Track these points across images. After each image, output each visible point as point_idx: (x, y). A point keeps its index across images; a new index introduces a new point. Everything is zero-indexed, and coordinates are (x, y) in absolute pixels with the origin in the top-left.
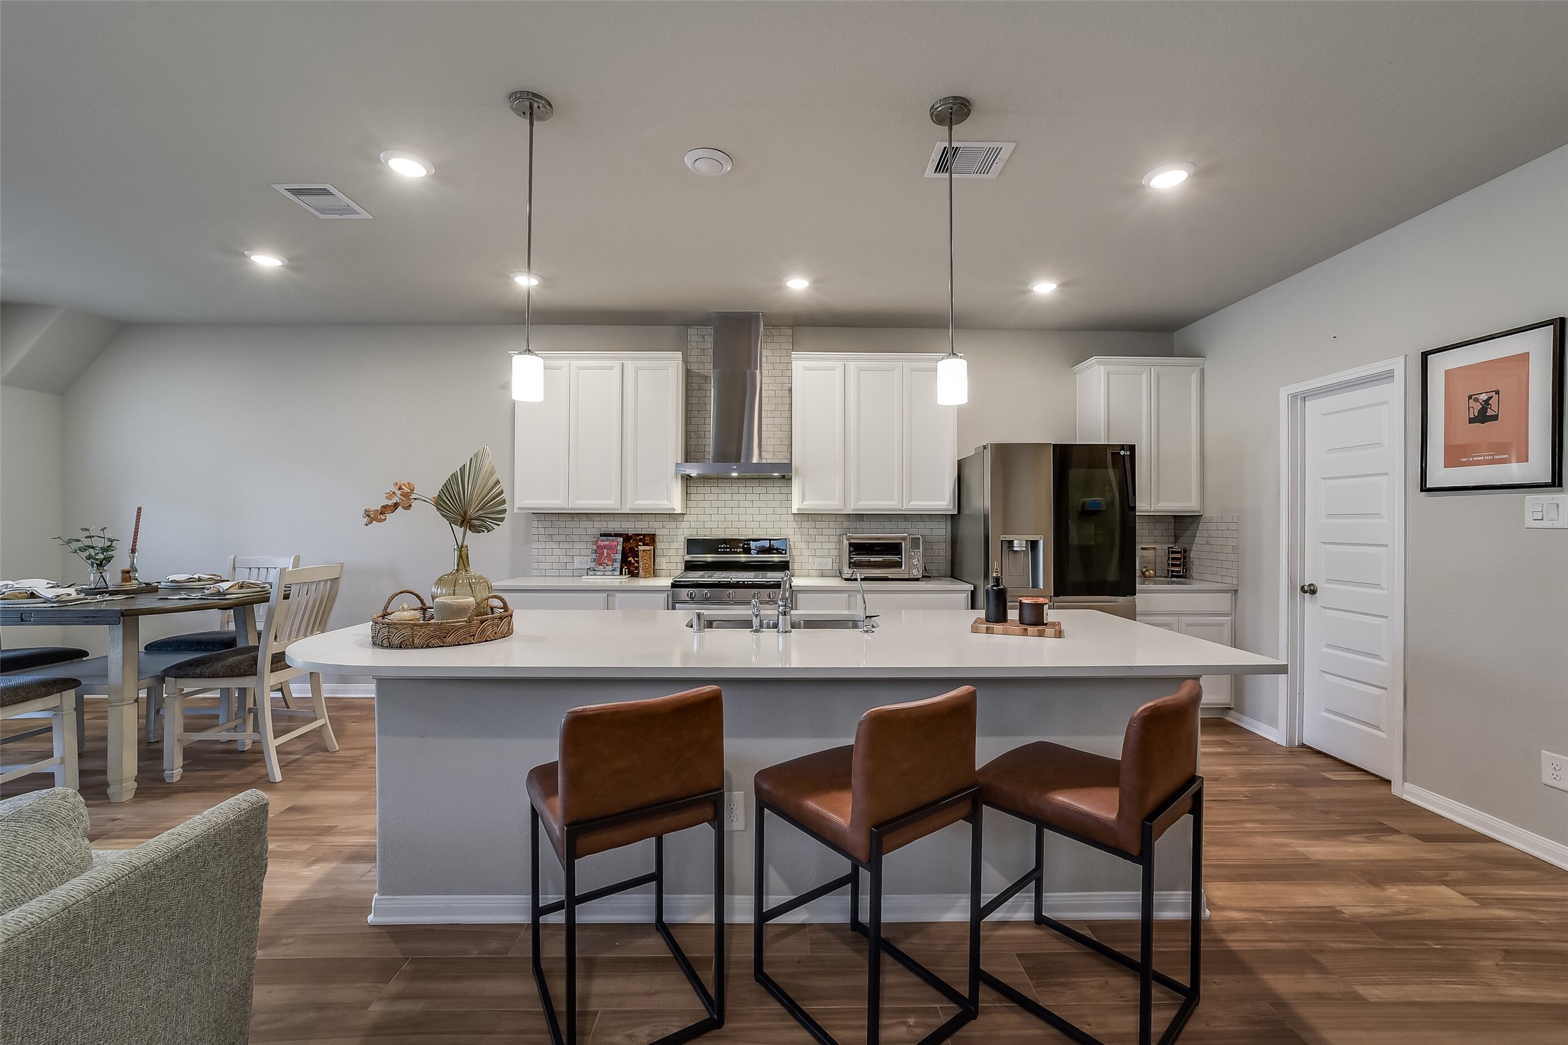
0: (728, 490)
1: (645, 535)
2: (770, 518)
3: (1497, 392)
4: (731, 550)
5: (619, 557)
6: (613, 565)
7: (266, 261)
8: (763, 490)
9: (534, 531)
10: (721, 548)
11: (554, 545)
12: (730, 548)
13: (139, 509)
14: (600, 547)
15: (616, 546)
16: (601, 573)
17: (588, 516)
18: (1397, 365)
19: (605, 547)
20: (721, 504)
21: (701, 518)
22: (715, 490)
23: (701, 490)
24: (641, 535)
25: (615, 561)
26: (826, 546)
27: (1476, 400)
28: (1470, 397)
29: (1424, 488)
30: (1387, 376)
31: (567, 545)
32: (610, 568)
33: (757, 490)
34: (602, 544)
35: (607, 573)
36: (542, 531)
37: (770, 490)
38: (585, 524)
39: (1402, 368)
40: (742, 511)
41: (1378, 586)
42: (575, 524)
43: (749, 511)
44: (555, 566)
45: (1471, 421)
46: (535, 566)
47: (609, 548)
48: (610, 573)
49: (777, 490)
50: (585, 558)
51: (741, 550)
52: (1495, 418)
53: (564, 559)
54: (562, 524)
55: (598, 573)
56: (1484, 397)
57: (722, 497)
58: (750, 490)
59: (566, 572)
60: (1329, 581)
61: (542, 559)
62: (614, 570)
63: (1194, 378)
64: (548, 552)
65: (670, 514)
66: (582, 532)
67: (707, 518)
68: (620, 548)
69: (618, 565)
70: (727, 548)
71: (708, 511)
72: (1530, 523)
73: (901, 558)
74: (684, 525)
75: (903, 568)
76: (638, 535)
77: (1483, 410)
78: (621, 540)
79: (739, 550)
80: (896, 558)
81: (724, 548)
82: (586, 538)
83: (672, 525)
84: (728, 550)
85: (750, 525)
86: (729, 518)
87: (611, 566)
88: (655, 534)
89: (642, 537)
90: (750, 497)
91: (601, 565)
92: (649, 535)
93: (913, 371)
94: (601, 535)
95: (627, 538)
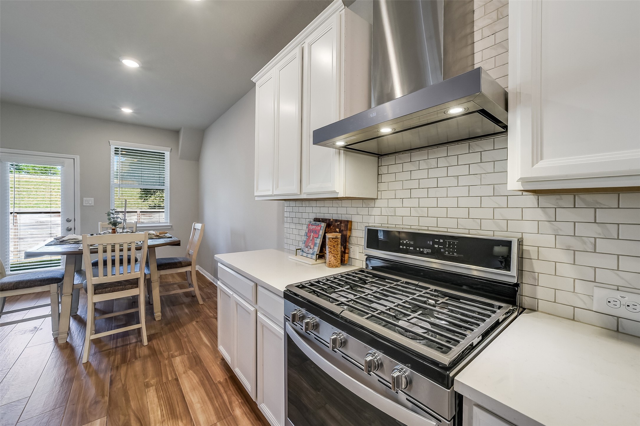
0: (423, 165)
1: (341, 221)
4: (415, 249)
5: (319, 241)
9: (286, 214)
10: (403, 244)
12: (416, 246)
14: (310, 231)
15: (319, 232)
16: (306, 255)
20: (414, 184)
21: (392, 203)
22: (408, 167)
23: (393, 169)
25: (315, 244)
32: (310, 251)
33: (465, 159)
34: (312, 228)
40: (442, 192)
43: (453, 192)
47: (315, 232)
48: (310, 255)
51: (429, 251)
54: (297, 209)
57: (416, 175)
58: (453, 160)
61: (289, 236)
62: (313, 254)
67: (398, 203)
68: (323, 233)
69: (317, 248)
70: (410, 245)
71: (400, 194)
76: (337, 221)
78: (323, 225)
79: (426, 251)
81: (407, 245)
82: (308, 222)
83: (364, 211)
84: (411, 248)
85: (452, 213)
86: (424, 203)
87: (312, 249)
88: (351, 222)
89: (339, 223)
90: (452, 171)
91: (307, 247)
92: (345, 221)
94: (314, 220)
95: (329, 223)
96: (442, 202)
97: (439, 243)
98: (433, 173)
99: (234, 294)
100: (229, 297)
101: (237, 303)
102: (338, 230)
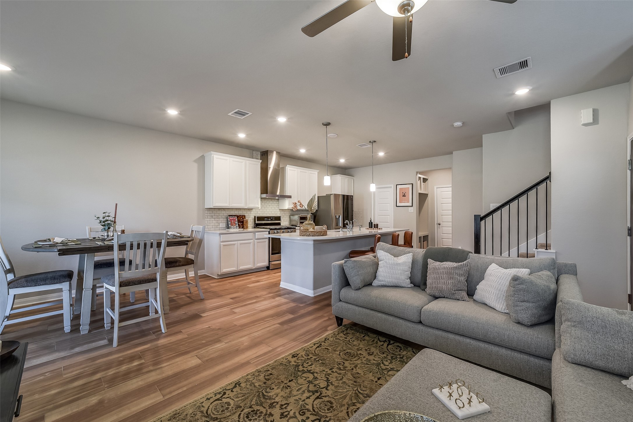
0: (264, 202)
1: (242, 216)
2: (274, 210)
3: (406, 192)
5: (237, 223)
7: (173, 112)
9: (206, 215)
11: (213, 220)
12: (268, 219)
13: (117, 204)
15: (236, 219)
16: (233, 228)
17: (224, 209)
18: (392, 186)
19: (232, 220)
24: (241, 216)
25: (236, 224)
26: (287, 218)
28: (402, 192)
29: (396, 206)
30: (391, 187)
31: (217, 219)
32: (235, 226)
33: (271, 202)
34: (231, 218)
35: (235, 228)
36: (209, 214)
37: (273, 202)
38: (223, 212)
39: (393, 186)
40: (267, 208)
41: (388, 222)
42: (220, 212)
43: (269, 208)
44: (213, 227)
45: (403, 196)
47: (234, 220)
49: (275, 202)
52: (405, 196)
53: (216, 224)
54: (215, 212)
55: (232, 228)
56: (404, 193)
57: (262, 204)
58: (269, 202)
60: (380, 222)
61: (209, 224)
62: (237, 227)
63: (353, 181)
64: (211, 222)
66: (222, 215)
68: (237, 220)
72: (409, 211)
74: (252, 212)
76: (240, 216)
77: (404, 195)
78: (236, 217)
81: (266, 219)
82: (224, 217)
83: (250, 212)
86: (264, 210)
90: (269, 204)
91: (233, 225)
92: (244, 216)
93: (310, 173)
94: (229, 216)
95: (238, 217)
96: (267, 210)
97: (272, 218)
98: (266, 204)
99: (238, 242)
100: (234, 244)
101: (241, 244)
102: (242, 218)
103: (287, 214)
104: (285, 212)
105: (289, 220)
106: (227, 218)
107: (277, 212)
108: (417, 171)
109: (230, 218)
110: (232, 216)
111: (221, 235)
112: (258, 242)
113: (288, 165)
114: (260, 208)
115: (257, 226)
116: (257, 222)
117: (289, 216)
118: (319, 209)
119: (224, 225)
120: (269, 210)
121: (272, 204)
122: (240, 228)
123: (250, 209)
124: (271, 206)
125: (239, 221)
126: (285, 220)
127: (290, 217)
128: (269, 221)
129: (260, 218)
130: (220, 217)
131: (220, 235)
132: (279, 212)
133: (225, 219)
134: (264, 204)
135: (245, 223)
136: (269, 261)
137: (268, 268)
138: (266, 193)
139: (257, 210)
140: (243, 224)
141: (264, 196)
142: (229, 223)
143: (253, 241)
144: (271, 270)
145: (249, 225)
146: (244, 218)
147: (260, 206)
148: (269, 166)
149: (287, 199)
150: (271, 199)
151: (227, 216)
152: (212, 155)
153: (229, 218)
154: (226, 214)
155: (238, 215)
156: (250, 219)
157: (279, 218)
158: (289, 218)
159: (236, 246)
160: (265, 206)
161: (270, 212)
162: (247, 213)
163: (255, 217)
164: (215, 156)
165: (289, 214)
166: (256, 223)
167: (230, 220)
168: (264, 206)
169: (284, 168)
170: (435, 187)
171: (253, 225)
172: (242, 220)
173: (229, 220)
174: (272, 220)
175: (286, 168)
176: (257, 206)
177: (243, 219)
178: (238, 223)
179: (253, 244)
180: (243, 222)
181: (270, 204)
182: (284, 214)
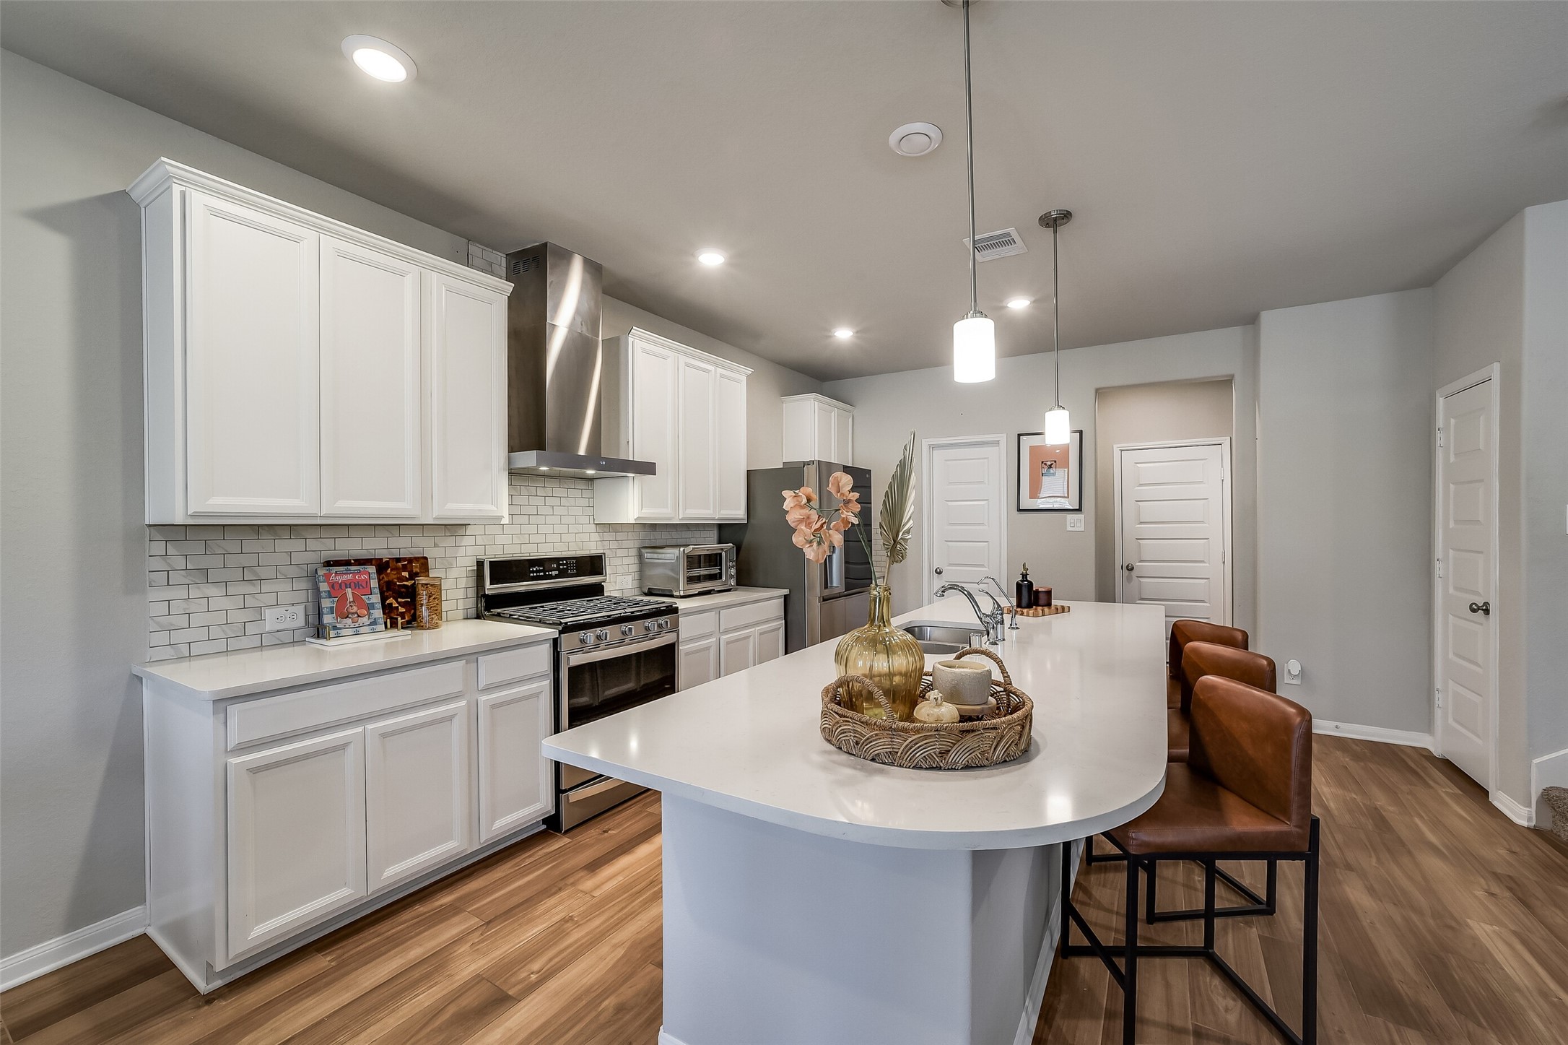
0: (524, 491)
1: (410, 560)
3: (1055, 462)
4: (545, 574)
5: (376, 599)
6: (369, 614)
8: (562, 492)
9: (156, 562)
10: (533, 572)
11: (211, 591)
12: (544, 571)
14: (337, 587)
15: (368, 582)
16: (350, 632)
17: (294, 530)
18: (1003, 438)
19: (347, 584)
20: (516, 510)
24: (405, 559)
25: (370, 607)
26: (626, 561)
27: (1046, 464)
28: (1042, 462)
29: (1019, 510)
30: (997, 443)
31: (247, 588)
32: (365, 620)
33: (558, 491)
34: (340, 579)
35: (362, 630)
36: (179, 562)
37: (573, 492)
38: (284, 546)
39: (1005, 440)
40: (541, 520)
42: (260, 546)
43: (550, 520)
44: (215, 633)
46: (162, 638)
47: (356, 585)
48: (367, 629)
49: (577, 493)
50: (291, 609)
51: (557, 573)
52: (1054, 475)
53: (238, 617)
54: (232, 546)
55: (344, 632)
56: (1049, 463)
57: (516, 500)
58: (549, 491)
59: (245, 642)
62: (374, 623)
63: (850, 420)
64: (197, 606)
65: (445, 525)
66: (280, 559)
67: (498, 530)
68: (374, 584)
69: (378, 613)
70: (540, 571)
72: (1069, 529)
73: (721, 569)
74: (467, 541)
75: (724, 579)
76: (398, 560)
77: (1048, 470)
78: (372, 569)
79: (554, 573)
80: (714, 570)
81: (537, 572)
82: (292, 571)
83: (450, 541)
84: (541, 574)
85: (550, 538)
86: (526, 529)
87: (367, 616)
88: (426, 558)
89: (406, 563)
90: (549, 501)
91: (348, 617)
92: (417, 559)
93: (722, 376)
94: (328, 564)
95: (382, 566)
96: (542, 529)
97: (563, 564)
98: (534, 500)
99: (370, 727)
100: (342, 747)
101: (385, 735)
102: (405, 574)
103: (630, 544)
104: (620, 536)
105: (634, 568)
106: (313, 577)
107: (585, 537)
108: (1098, 386)
109: (333, 578)
110: (347, 563)
111: (233, 710)
112: (494, 706)
113: (636, 330)
114: (506, 520)
115: (489, 606)
116: (490, 588)
117: (634, 552)
118: (752, 521)
119: (296, 617)
120: (548, 529)
121: (564, 501)
122: (394, 625)
123: (453, 528)
124: (558, 510)
125: (387, 589)
126: (620, 570)
127: (640, 556)
128: (551, 577)
129: (504, 570)
130: (264, 573)
131: (222, 705)
132: (595, 537)
133: (304, 584)
134: (524, 500)
135: (423, 596)
136: (559, 791)
137: (552, 824)
138: (539, 445)
139: (490, 530)
140: (413, 605)
141: (528, 459)
142: (326, 603)
143: (464, 703)
144: (567, 832)
145: (445, 606)
146: (417, 574)
147: (504, 511)
148: (553, 318)
149: (631, 479)
150: (560, 477)
151: (315, 567)
152: (176, 189)
153: (327, 576)
154: (312, 558)
155: (385, 555)
156: (454, 573)
157: (593, 564)
158: (636, 561)
159: (351, 755)
160: (533, 510)
161: (556, 538)
162: (436, 546)
163: (480, 564)
164: (198, 200)
165: (637, 545)
166: (485, 596)
167: (332, 586)
168: (525, 510)
169: (618, 345)
170: (1115, 446)
171: (471, 602)
172: (409, 583)
173: (324, 587)
174: (563, 574)
175: (630, 340)
176: (488, 509)
177: (413, 576)
178: (383, 599)
179: (469, 718)
180: (412, 593)
181: (555, 501)
182: (614, 545)
